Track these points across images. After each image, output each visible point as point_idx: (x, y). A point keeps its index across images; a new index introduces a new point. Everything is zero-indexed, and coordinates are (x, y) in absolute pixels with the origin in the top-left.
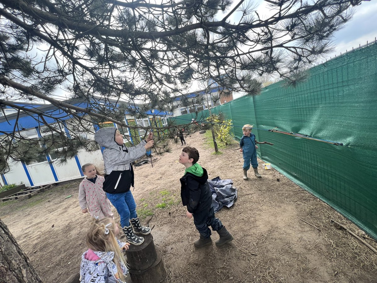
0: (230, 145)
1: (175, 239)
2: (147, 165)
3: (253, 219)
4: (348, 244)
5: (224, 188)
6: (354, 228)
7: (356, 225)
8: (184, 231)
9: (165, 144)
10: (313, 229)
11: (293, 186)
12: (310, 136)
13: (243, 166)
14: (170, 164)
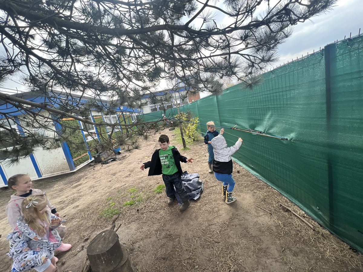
0: (197, 141)
1: (142, 236)
2: (114, 162)
3: (216, 209)
4: (293, 224)
5: (191, 182)
6: (297, 210)
7: (298, 206)
8: (152, 227)
9: (134, 141)
10: (266, 214)
11: (251, 177)
12: (264, 133)
13: (208, 161)
14: (139, 160)
